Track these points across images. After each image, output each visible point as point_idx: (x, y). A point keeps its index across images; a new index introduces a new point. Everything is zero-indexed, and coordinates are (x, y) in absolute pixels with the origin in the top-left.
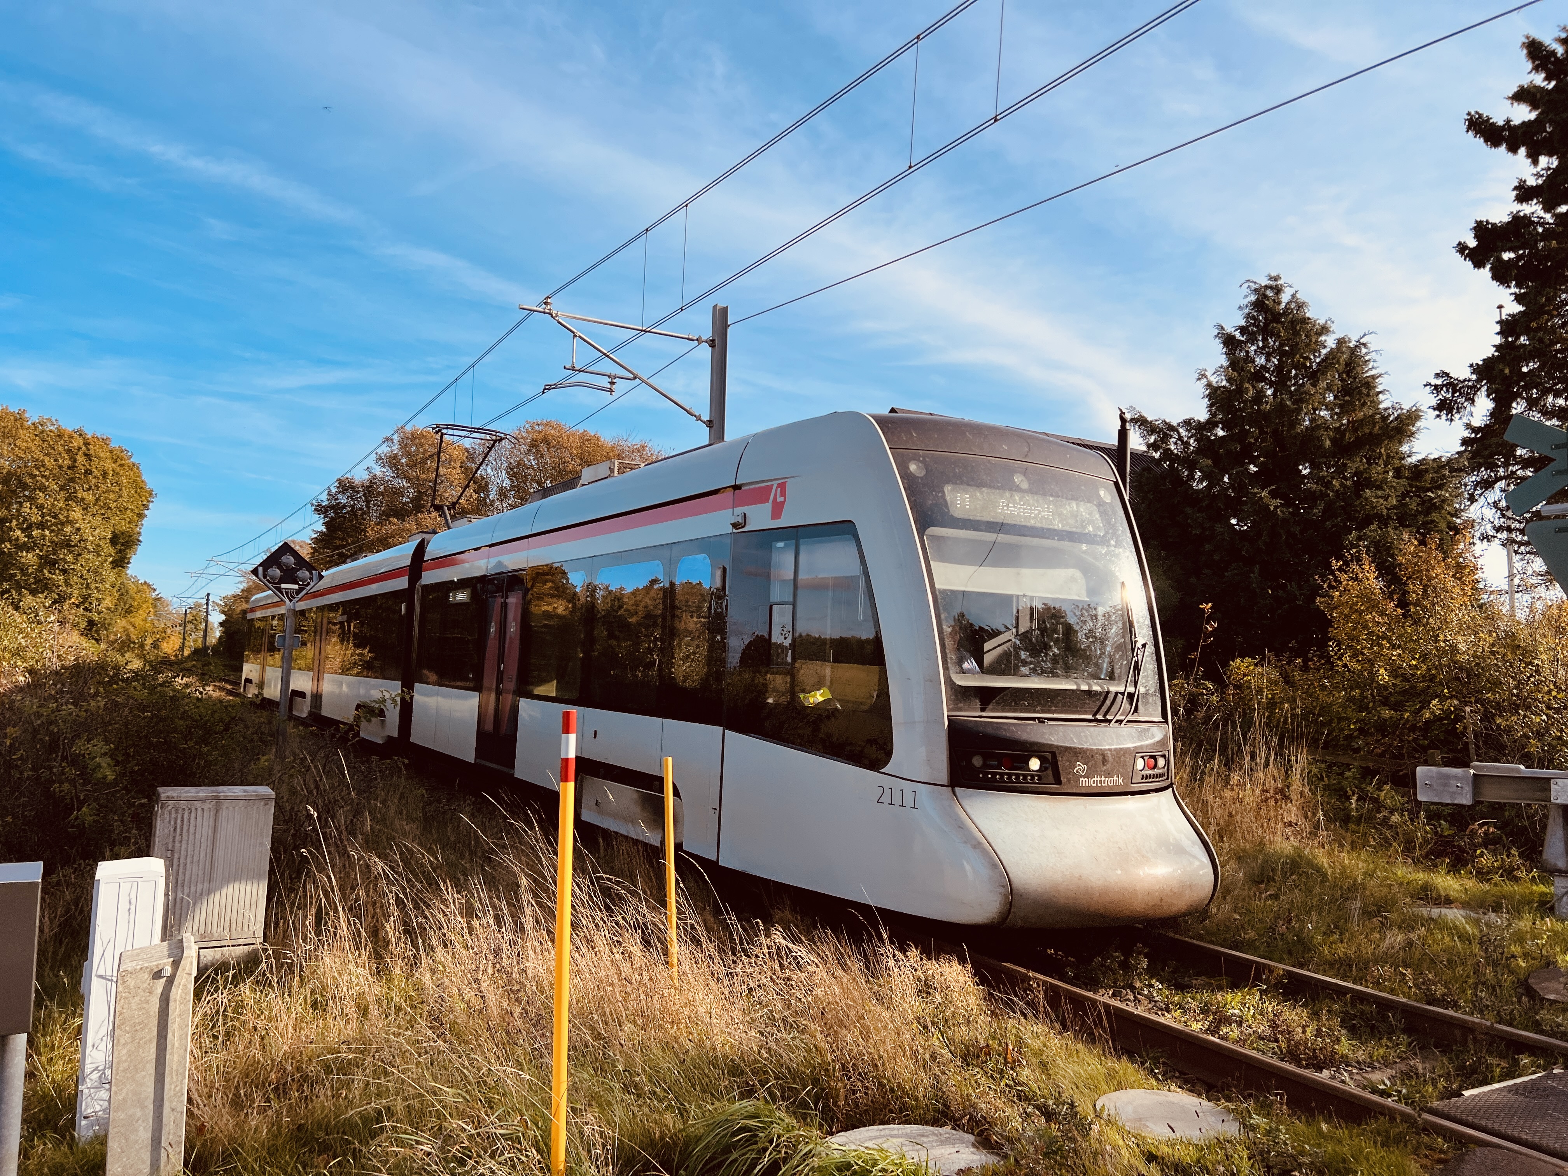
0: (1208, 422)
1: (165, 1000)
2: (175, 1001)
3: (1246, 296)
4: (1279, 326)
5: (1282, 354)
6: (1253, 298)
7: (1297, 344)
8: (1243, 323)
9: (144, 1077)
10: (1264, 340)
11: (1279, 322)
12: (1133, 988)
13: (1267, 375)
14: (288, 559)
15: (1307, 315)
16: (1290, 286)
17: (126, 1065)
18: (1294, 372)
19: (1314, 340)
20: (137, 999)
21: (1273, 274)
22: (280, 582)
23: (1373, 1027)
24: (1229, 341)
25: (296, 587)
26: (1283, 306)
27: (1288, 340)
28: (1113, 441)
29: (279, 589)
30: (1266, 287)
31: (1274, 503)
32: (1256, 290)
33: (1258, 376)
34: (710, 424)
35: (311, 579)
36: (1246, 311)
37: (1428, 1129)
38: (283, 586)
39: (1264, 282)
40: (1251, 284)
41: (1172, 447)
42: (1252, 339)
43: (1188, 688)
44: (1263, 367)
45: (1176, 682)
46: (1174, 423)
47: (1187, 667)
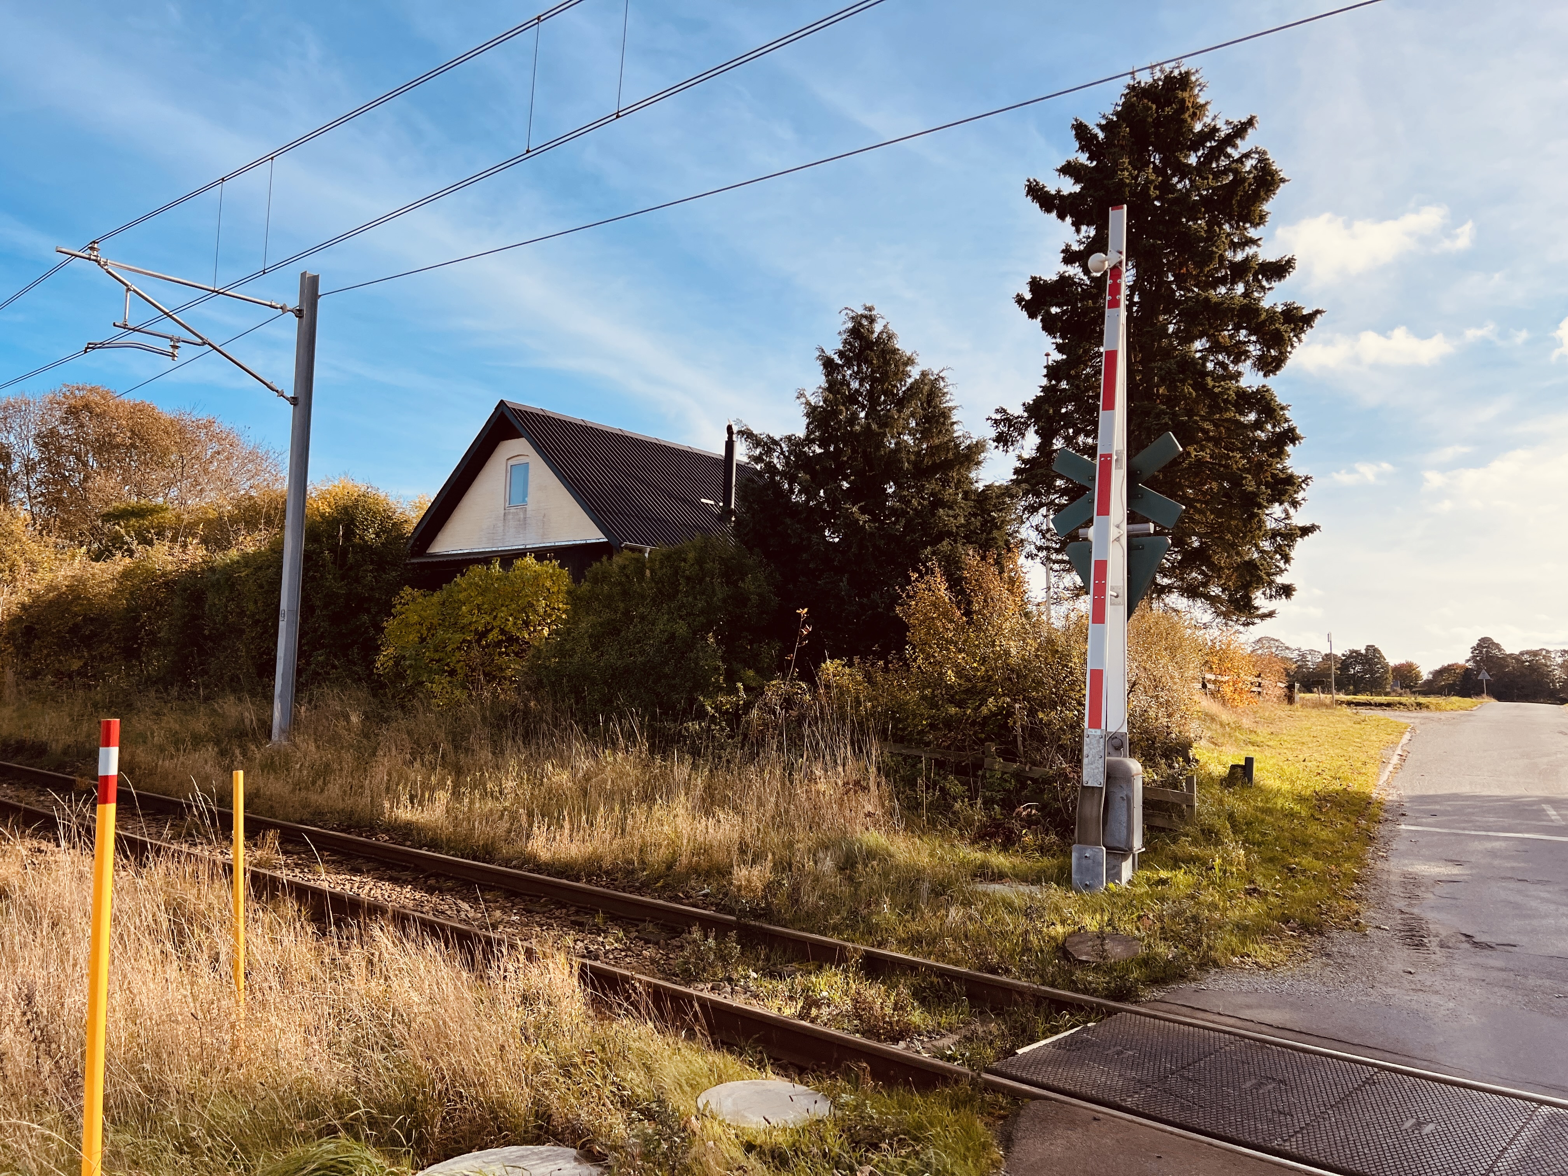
0: (807, 439)
3: (844, 323)
4: (872, 354)
5: (874, 380)
6: (850, 325)
7: (887, 372)
8: (840, 348)
10: (859, 366)
11: (871, 350)
12: (730, 980)
13: (860, 399)
15: (896, 346)
16: (882, 317)
18: (883, 398)
19: (901, 369)
21: (868, 305)
24: (828, 364)
26: (876, 335)
27: (879, 367)
28: (720, 451)
30: (862, 316)
31: (862, 519)
32: (853, 318)
33: (852, 398)
34: (294, 401)
36: (844, 336)
39: (861, 311)
40: (849, 312)
41: (775, 461)
42: (848, 363)
43: (784, 688)
44: (857, 391)
45: (774, 682)
46: (777, 438)
47: (784, 669)
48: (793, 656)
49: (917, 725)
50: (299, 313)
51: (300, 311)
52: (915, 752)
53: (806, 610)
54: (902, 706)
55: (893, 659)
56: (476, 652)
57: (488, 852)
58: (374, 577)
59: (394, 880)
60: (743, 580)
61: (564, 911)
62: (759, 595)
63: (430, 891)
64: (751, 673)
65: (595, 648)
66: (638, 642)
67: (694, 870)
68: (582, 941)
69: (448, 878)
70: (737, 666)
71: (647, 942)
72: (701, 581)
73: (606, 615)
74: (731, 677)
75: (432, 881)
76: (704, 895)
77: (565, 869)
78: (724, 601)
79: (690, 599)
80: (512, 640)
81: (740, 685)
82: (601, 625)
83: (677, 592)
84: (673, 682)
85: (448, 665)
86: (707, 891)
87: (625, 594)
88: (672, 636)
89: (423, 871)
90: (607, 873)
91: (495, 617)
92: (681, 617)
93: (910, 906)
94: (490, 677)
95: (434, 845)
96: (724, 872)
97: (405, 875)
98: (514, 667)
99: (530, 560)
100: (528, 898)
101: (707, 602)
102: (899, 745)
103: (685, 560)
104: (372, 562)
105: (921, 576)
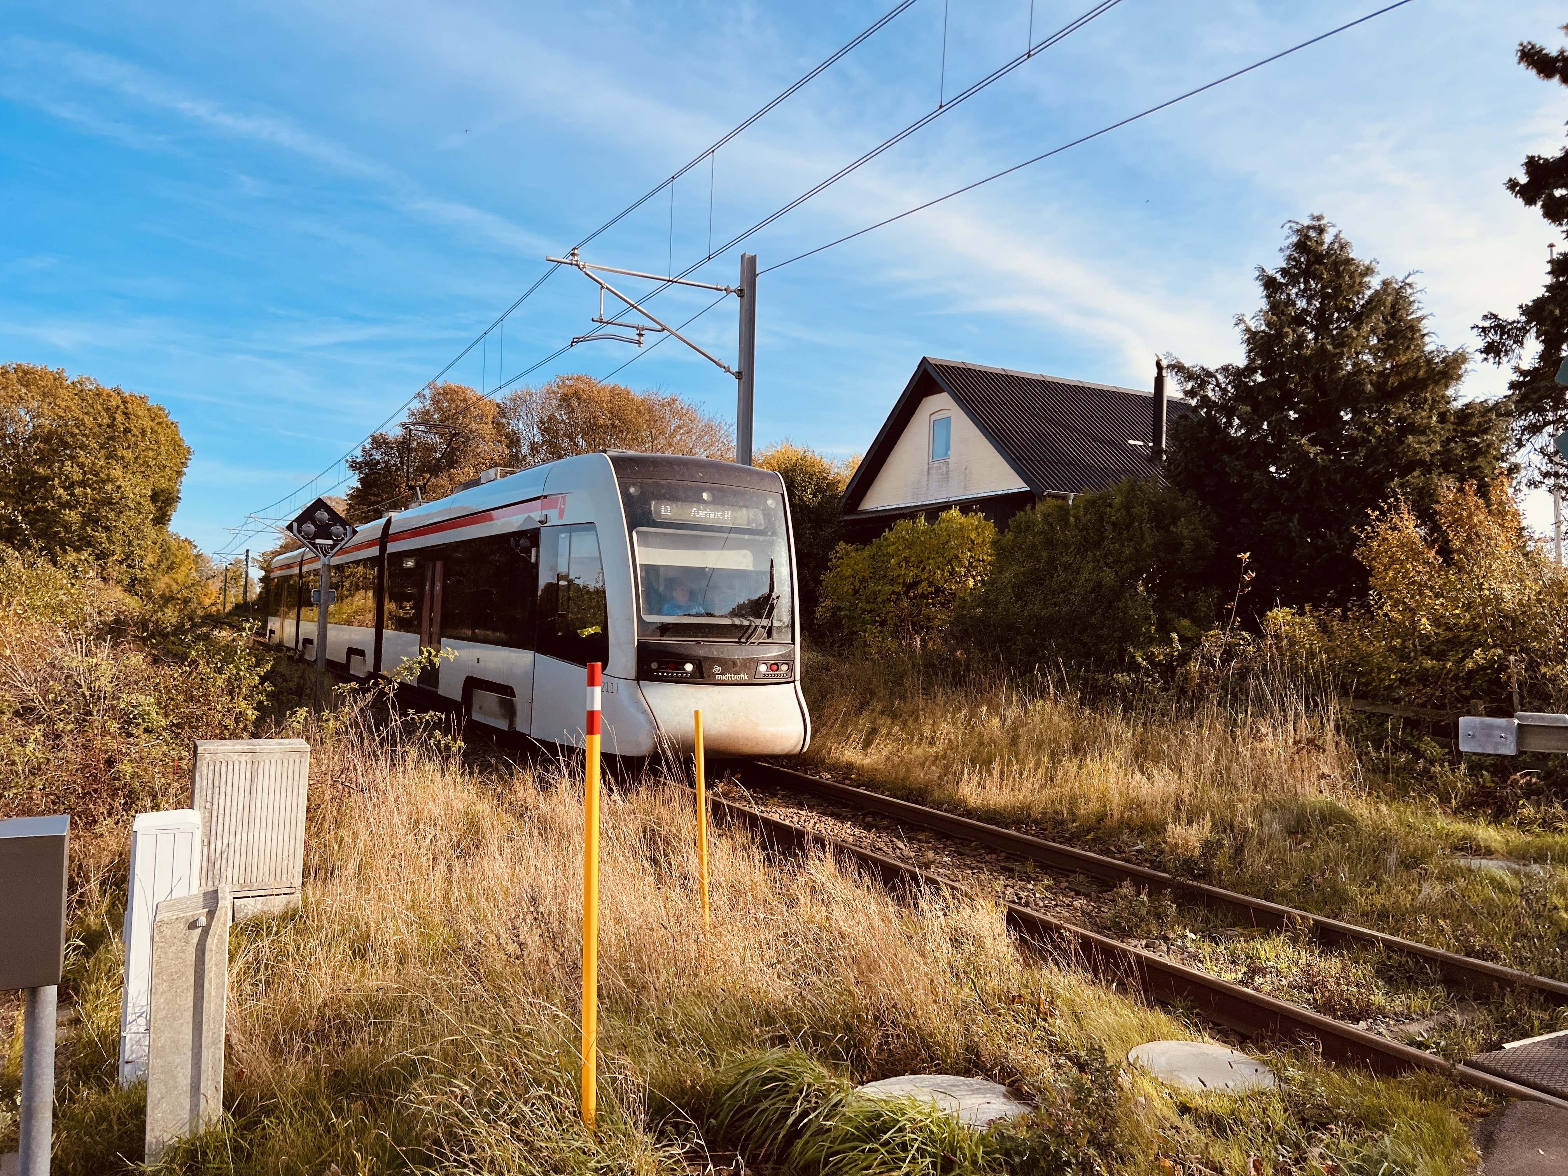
0: (1247, 368)
1: (201, 949)
2: (211, 950)
3: (1288, 237)
4: (1322, 267)
5: (1325, 297)
6: (1295, 239)
7: (1340, 285)
8: (1284, 265)
9: (182, 1025)
10: (1306, 282)
11: (1321, 263)
12: (1166, 939)
13: (1308, 318)
14: (323, 515)
15: (1351, 256)
16: (1334, 226)
17: (164, 1013)
18: (1336, 315)
19: (1358, 281)
20: (173, 948)
21: (1316, 214)
22: (315, 538)
23: (1410, 979)
24: (1270, 284)
25: (331, 542)
26: (1325, 246)
27: (1331, 281)
28: (1149, 388)
29: (314, 545)
30: (1309, 227)
31: (1313, 451)
32: (1298, 231)
33: (1299, 320)
34: (739, 375)
35: (345, 534)
36: (1288, 253)
37: (1467, 1081)
38: (318, 541)
39: (1307, 222)
40: (1293, 225)
41: (1210, 394)
42: (1294, 280)
43: (1225, 638)
44: (1305, 311)
45: (1211, 633)
46: (1212, 369)
47: (1223, 618)
48: (1233, 605)
49: (1384, 679)
50: (740, 293)
51: (741, 290)
52: (1381, 710)
53: (1248, 554)
54: (1365, 658)
55: (1353, 605)
56: (905, 603)
57: (921, 794)
58: (812, 534)
59: (836, 816)
60: (1175, 525)
61: (994, 856)
62: (1193, 539)
63: (868, 828)
64: (1186, 622)
65: (1019, 598)
66: (1063, 592)
67: (1126, 825)
68: (1012, 887)
69: (885, 817)
70: (1170, 615)
71: (1078, 893)
72: (1128, 527)
73: (1029, 565)
74: (1164, 627)
75: (869, 819)
76: (1137, 851)
77: (993, 816)
78: (1154, 547)
79: (1117, 546)
80: (939, 591)
81: (1174, 635)
82: (1024, 574)
83: (1103, 539)
84: (1100, 632)
85: (879, 616)
86: (1140, 847)
87: (1049, 543)
88: (1099, 585)
89: (861, 809)
90: (1036, 821)
91: (923, 569)
92: (1107, 565)
93: (1373, 878)
94: (918, 628)
95: (871, 784)
96: (1156, 828)
97: (845, 812)
98: (941, 617)
99: (954, 512)
100: (957, 841)
101: (1135, 548)
102: (1362, 702)
103: (1110, 505)
104: (810, 521)
105: (1383, 513)
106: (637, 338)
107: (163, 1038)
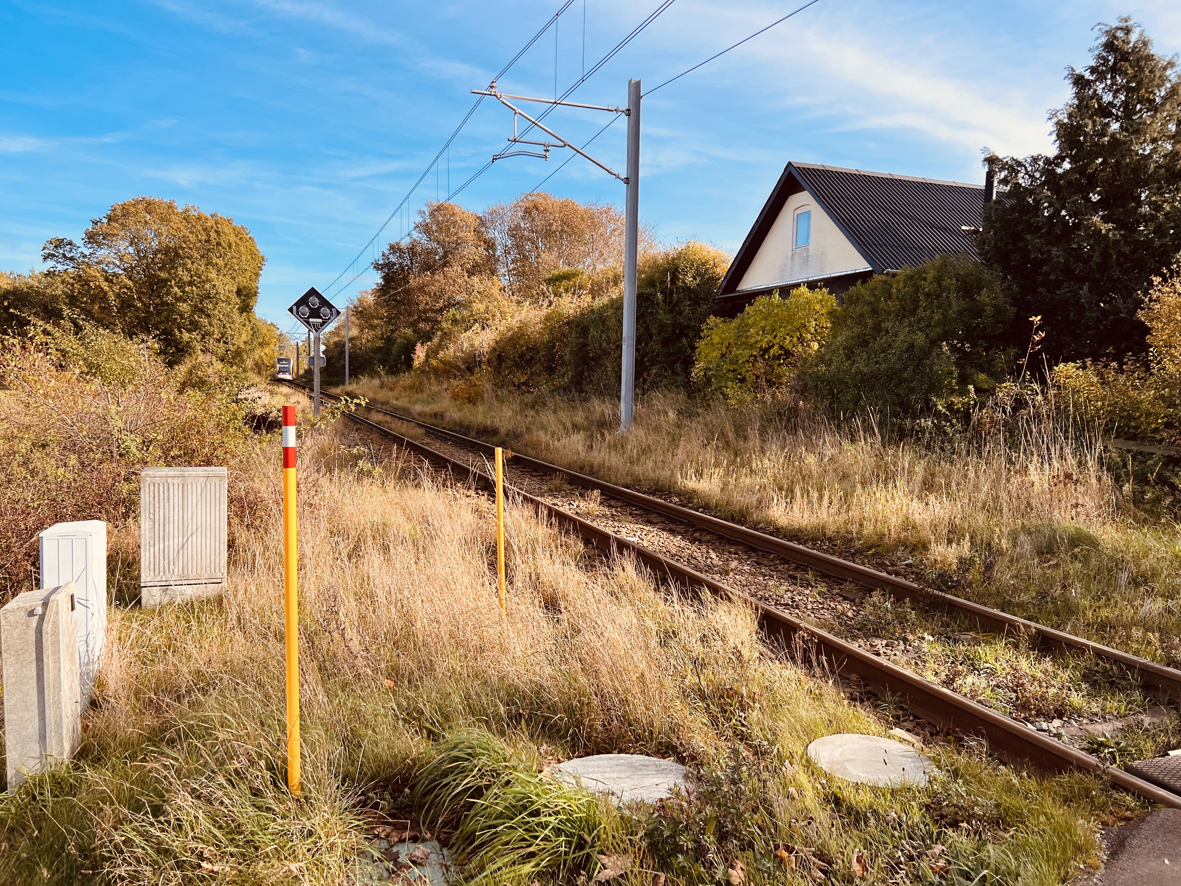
0: (1056, 158)
1: (39, 631)
2: (47, 633)
3: (1097, 38)
4: (1127, 64)
5: (1129, 90)
6: (1104, 39)
7: (1142, 80)
8: (1093, 63)
9: (28, 689)
10: (1113, 78)
11: (1126, 60)
12: (905, 640)
13: (1114, 110)
14: (314, 301)
15: (1151, 52)
16: (1139, 26)
17: (13, 680)
18: (1139, 107)
19: (1158, 75)
20: (17, 631)
21: (1124, 16)
22: (309, 317)
24: (1079, 82)
25: (320, 320)
26: (1131, 45)
27: (1135, 76)
29: (308, 323)
30: (1117, 28)
31: (1104, 228)
32: (1107, 32)
33: (1105, 111)
34: (627, 181)
36: (1097, 52)
38: (311, 320)
39: (1115, 24)
40: (1102, 27)
41: (1021, 181)
42: (1101, 77)
43: (1016, 389)
44: (1110, 104)
45: (1004, 385)
46: (1020, 158)
47: (1016, 372)
48: (1024, 361)
49: (1151, 423)
50: (628, 112)
51: (628, 110)
52: (1147, 449)
53: (1039, 317)
54: (1136, 405)
55: (1129, 360)
56: (760, 364)
57: (741, 517)
58: (691, 310)
59: (672, 532)
60: (979, 294)
61: (786, 566)
62: (994, 306)
63: (692, 542)
64: (982, 376)
65: (848, 358)
66: (883, 352)
67: (903, 543)
68: (792, 592)
69: (709, 533)
70: (970, 370)
71: (845, 599)
72: (939, 296)
73: (857, 330)
74: (964, 380)
75: (697, 535)
76: (907, 565)
77: (796, 535)
78: (960, 313)
79: (928, 313)
80: (788, 353)
81: (971, 387)
82: (852, 338)
83: (917, 307)
84: (912, 385)
85: (740, 374)
86: (910, 561)
87: (874, 311)
88: (912, 346)
89: (693, 526)
90: (830, 539)
91: (775, 336)
92: (920, 329)
94: (770, 384)
95: (706, 508)
96: (925, 546)
97: (681, 528)
98: (788, 374)
99: (804, 289)
100: (761, 553)
101: (943, 315)
102: (1132, 442)
103: (925, 279)
104: (690, 300)
105: (1165, 280)
106: (544, 153)
107: (14, 699)
